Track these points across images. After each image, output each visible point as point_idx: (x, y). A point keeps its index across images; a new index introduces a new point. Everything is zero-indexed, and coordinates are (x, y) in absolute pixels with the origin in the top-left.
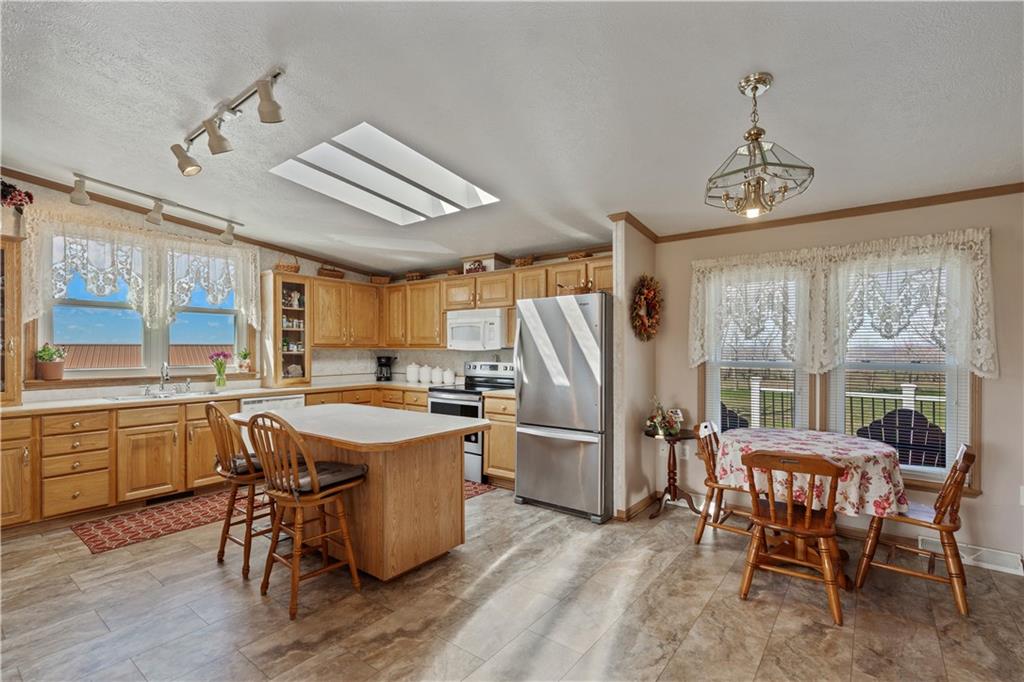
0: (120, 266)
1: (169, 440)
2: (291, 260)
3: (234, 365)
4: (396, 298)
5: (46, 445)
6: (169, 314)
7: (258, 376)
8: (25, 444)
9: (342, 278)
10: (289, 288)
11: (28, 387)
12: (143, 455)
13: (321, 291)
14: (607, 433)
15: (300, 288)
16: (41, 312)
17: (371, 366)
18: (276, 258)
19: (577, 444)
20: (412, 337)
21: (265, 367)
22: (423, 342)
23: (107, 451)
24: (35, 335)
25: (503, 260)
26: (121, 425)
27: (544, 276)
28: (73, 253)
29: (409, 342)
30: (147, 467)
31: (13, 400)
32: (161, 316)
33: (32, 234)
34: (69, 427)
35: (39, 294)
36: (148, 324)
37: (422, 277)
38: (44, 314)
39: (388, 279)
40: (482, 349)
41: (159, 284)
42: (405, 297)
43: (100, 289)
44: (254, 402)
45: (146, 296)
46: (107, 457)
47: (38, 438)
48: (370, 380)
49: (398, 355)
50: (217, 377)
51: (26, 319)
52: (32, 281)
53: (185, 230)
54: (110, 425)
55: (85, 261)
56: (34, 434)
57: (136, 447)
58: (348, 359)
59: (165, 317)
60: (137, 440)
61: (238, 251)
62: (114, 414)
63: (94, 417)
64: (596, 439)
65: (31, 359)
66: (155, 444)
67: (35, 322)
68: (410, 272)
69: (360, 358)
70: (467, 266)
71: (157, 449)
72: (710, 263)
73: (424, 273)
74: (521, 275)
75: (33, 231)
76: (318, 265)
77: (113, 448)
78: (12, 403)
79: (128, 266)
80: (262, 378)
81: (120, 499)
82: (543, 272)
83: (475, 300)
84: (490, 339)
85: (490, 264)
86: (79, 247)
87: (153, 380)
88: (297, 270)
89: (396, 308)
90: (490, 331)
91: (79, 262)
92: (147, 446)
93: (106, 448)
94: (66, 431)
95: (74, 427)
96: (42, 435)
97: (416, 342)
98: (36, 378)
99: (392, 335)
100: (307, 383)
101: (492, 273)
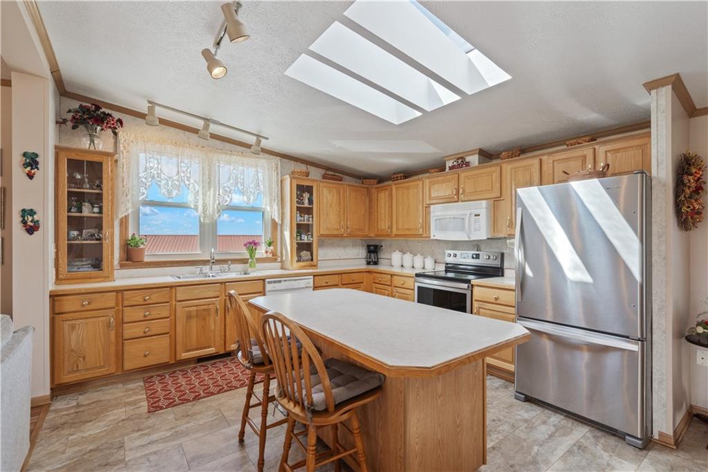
0: (183, 175)
1: (213, 311)
2: (303, 168)
3: (261, 252)
4: (383, 196)
5: (126, 314)
6: (216, 211)
7: (279, 260)
8: (111, 312)
9: (341, 181)
10: (302, 190)
11: (122, 266)
12: (194, 323)
13: (325, 191)
14: (645, 340)
15: (309, 189)
16: (130, 211)
17: (361, 252)
18: (293, 166)
19: (606, 349)
20: (397, 229)
21: (284, 252)
22: (408, 232)
23: (168, 319)
24: (126, 228)
25: (487, 155)
26: (178, 299)
27: (537, 166)
28: (152, 165)
29: (395, 233)
30: (197, 334)
31: (109, 277)
32: (211, 213)
33: (124, 152)
34: (142, 300)
35: (129, 196)
36: (202, 219)
37: (405, 177)
38: (132, 212)
39: (376, 181)
40: (468, 239)
41: (210, 188)
42: (391, 195)
43: (169, 192)
44: (275, 282)
45: (200, 197)
46: (168, 324)
47: (121, 308)
48: (362, 265)
49: (383, 244)
50: (250, 260)
51: (121, 216)
52: (123, 187)
53: (228, 146)
54: (171, 298)
55: (159, 172)
56: (117, 305)
57: (189, 317)
58: (345, 247)
59: (214, 214)
60: (190, 311)
61: (265, 163)
62: (174, 290)
63: (160, 292)
64: (635, 347)
65: (124, 246)
66: (203, 315)
67: (126, 217)
68: (394, 174)
69: (354, 245)
70: (449, 164)
71: (204, 319)
73: (406, 174)
74: (509, 167)
75: (125, 149)
76: (323, 172)
77: (173, 317)
78: (108, 279)
79: (188, 175)
80: (282, 262)
81: (178, 359)
82: (536, 162)
83: (458, 193)
84: (475, 230)
85: (474, 160)
86: (156, 162)
87: (205, 262)
88: (307, 174)
89: (383, 204)
90: (475, 222)
91: (155, 172)
92: (197, 316)
93: (168, 317)
94: (139, 303)
95: (145, 300)
96: (123, 306)
97: (400, 233)
98: (127, 260)
99: (379, 227)
100: (315, 266)
101: (476, 168)
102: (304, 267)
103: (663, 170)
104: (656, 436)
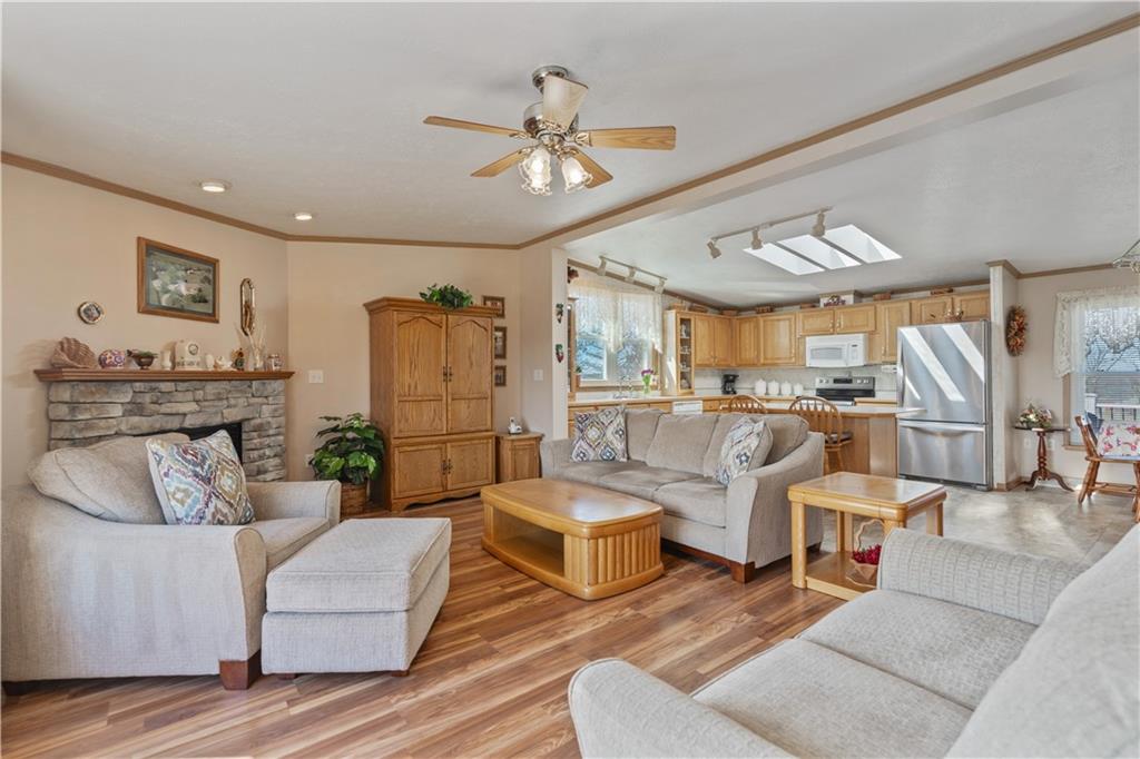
2: (677, 301)
4: (747, 328)
7: (659, 388)
9: (706, 313)
13: (699, 324)
14: (989, 423)
15: (686, 322)
17: (717, 383)
19: (964, 433)
20: (765, 358)
22: (777, 362)
25: (859, 295)
27: (908, 308)
29: (762, 361)
37: (772, 311)
39: (736, 312)
40: (846, 366)
42: (757, 327)
44: (679, 404)
50: (645, 387)
58: (705, 376)
64: (982, 429)
68: (760, 306)
69: (713, 376)
70: (824, 301)
72: (1076, 294)
73: (771, 307)
74: (883, 307)
76: (690, 304)
80: (662, 389)
82: (907, 304)
83: (833, 327)
84: (853, 358)
85: (849, 299)
89: (747, 335)
90: (853, 352)
99: (743, 356)
100: (692, 393)
101: (851, 306)
102: (684, 394)
103: (998, 318)
104: (995, 486)
